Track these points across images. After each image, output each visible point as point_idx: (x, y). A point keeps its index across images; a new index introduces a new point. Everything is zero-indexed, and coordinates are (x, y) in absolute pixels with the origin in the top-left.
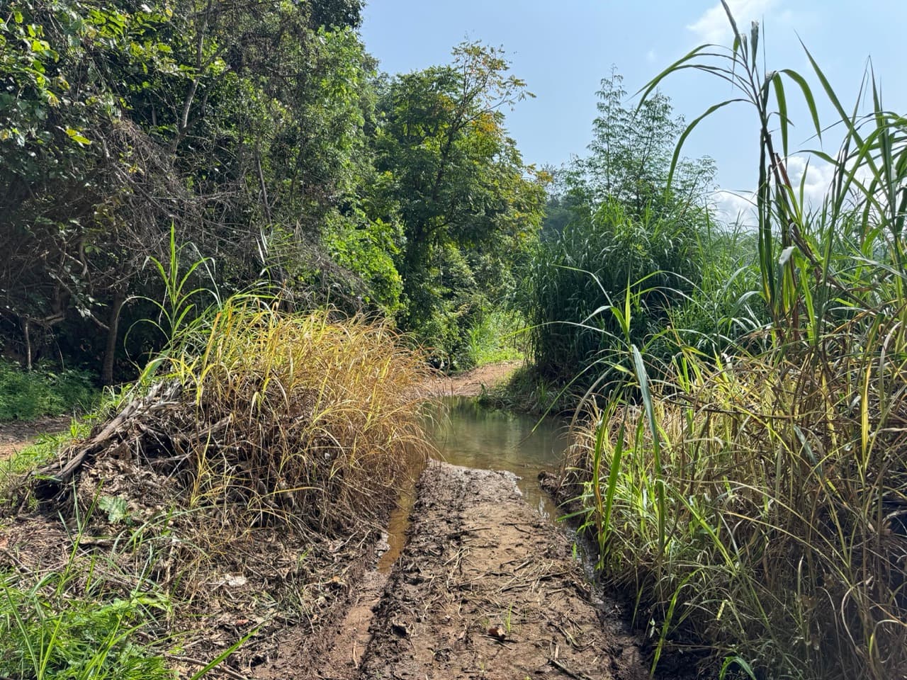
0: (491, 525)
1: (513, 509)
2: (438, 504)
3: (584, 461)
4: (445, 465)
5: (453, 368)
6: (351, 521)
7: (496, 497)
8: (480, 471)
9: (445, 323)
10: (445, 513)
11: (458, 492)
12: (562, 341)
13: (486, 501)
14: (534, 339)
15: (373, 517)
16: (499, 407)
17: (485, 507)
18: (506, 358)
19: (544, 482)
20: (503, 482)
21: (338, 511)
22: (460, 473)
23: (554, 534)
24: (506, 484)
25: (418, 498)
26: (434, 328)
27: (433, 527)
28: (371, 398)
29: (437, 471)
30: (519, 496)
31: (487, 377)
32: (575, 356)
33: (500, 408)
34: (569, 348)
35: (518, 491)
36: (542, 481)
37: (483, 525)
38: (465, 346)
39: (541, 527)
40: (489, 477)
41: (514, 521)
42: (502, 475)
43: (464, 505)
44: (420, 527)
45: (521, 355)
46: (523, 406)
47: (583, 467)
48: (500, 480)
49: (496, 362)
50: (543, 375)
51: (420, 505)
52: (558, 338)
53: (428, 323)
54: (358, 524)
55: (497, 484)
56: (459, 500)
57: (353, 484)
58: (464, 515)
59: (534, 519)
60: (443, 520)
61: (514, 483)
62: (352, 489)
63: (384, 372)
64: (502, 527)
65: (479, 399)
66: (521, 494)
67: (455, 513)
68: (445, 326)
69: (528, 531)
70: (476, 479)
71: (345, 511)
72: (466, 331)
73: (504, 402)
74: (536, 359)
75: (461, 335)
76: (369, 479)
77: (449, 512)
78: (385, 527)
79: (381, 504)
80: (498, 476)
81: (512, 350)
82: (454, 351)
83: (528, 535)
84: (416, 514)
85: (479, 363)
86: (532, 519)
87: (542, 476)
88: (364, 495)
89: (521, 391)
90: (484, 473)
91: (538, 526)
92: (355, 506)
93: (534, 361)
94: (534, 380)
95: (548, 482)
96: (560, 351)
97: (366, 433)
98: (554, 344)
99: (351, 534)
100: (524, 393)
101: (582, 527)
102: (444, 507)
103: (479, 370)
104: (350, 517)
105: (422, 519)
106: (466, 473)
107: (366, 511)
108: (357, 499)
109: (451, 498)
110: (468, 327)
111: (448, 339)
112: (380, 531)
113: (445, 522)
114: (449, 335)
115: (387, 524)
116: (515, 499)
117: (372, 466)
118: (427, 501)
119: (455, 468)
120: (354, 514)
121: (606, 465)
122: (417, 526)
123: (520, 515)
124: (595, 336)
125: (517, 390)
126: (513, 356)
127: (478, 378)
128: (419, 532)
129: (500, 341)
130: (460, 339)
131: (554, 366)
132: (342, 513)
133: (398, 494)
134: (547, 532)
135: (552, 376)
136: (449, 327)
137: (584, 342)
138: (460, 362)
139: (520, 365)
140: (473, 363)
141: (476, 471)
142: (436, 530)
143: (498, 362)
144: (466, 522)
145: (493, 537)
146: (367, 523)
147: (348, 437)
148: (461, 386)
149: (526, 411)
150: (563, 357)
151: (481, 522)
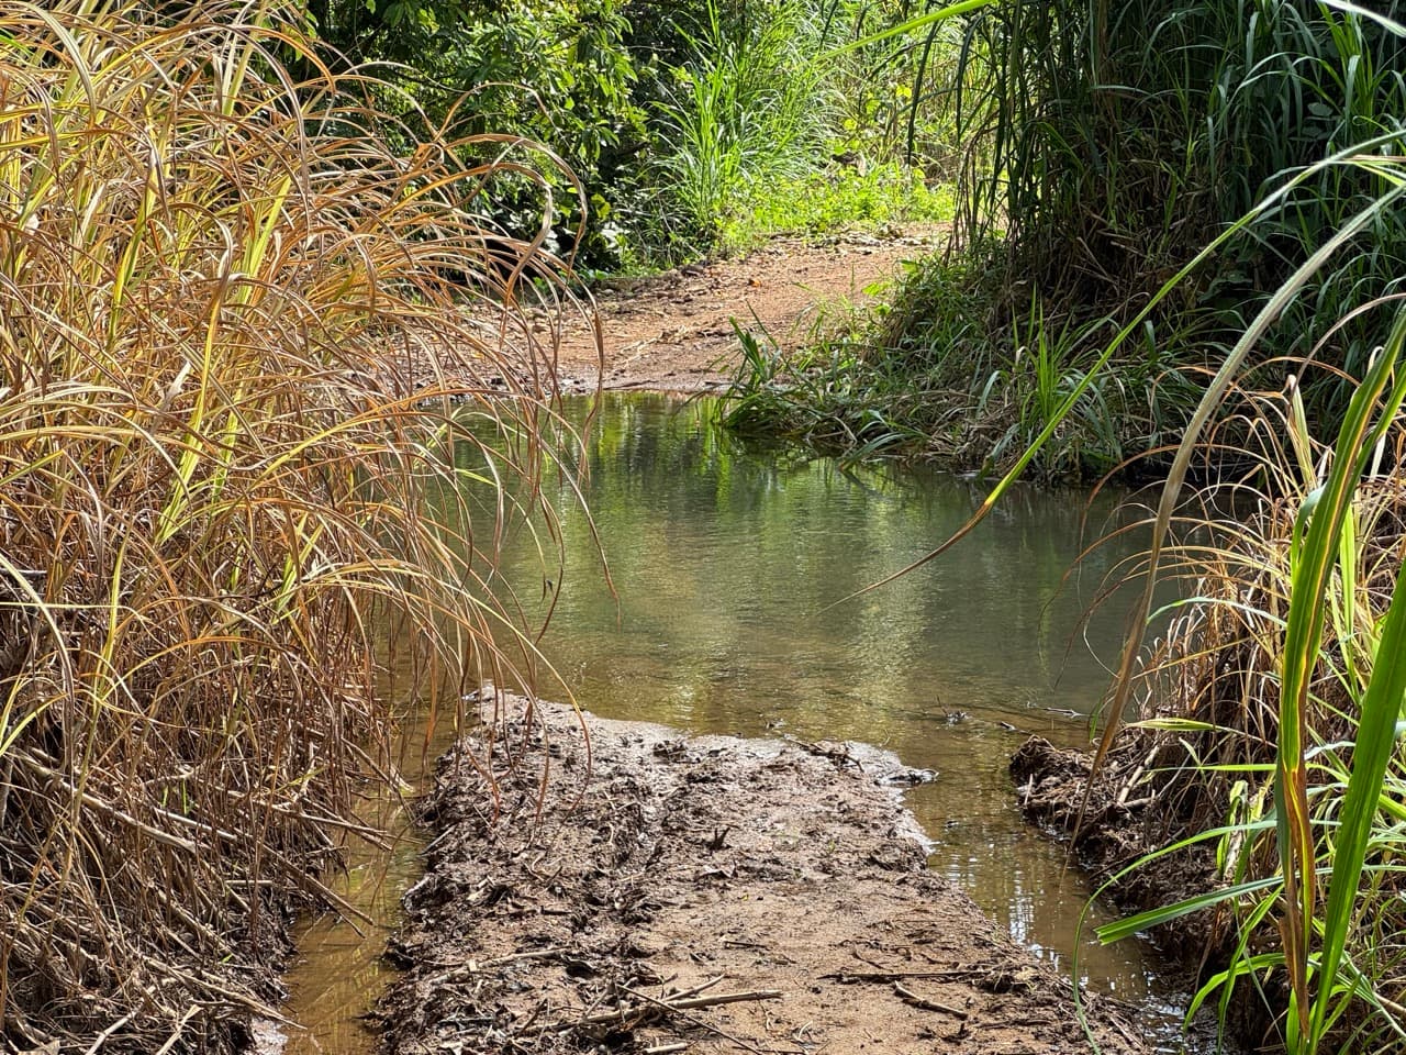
0: (781, 981)
1: (886, 911)
2: (525, 890)
3: (1232, 688)
4: (557, 717)
5: (599, 257)
6: (103, 964)
7: (805, 861)
8: (730, 742)
9: (564, 32)
10: (559, 929)
11: (622, 840)
12: (1146, 121)
13: (759, 875)
14: (1004, 113)
15: (211, 951)
16: (829, 442)
17: (754, 905)
18: (866, 209)
19: (1039, 791)
20: (843, 791)
21: (35, 917)
22: (635, 751)
23: (1081, 1019)
24: (855, 802)
25: (430, 868)
26: (504, 56)
27: (504, 991)
28: (194, 379)
29: (522, 742)
30: (917, 852)
31: (770, 305)
32: (1204, 199)
33: (835, 453)
34: (1178, 159)
35: (911, 831)
36: (1027, 789)
37: (743, 981)
38: (664, 150)
39: (1020, 989)
40: (776, 768)
41: (892, 964)
42: (840, 760)
43: (654, 894)
44: (440, 993)
45: (944, 199)
46: (947, 442)
47: (1228, 714)
48: (826, 781)
49: (815, 228)
50: (1045, 291)
51: (439, 896)
52: (1127, 106)
53: (478, 30)
54: (135, 977)
55: (813, 802)
56: (629, 875)
57: (108, 792)
58: (652, 939)
59: (985, 954)
60: (548, 961)
61: (895, 795)
62: (105, 818)
63: (259, 252)
64: (832, 992)
65: (731, 407)
66: (926, 843)
67: (607, 932)
68: (564, 48)
69: (957, 1005)
70: (715, 777)
71: (71, 920)
72: (668, 79)
73: (855, 425)
74: (1013, 213)
75: (642, 93)
76: (186, 772)
77: (579, 925)
78: (269, 994)
79: (246, 890)
80: (820, 765)
81: (896, 171)
82: (608, 174)
83: (954, 1027)
84: (419, 937)
85: (731, 233)
86: (977, 955)
87: (1029, 764)
88: (164, 847)
89: (935, 373)
90: (748, 753)
91: (1005, 986)
92: (120, 896)
93: (1002, 224)
94: (1003, 319)
95: (1055, 791)
96: (1136, 172)
97: (169, 550)
98: (1103, 135)
99: (104, 1022)
100: (955, 379)
101: (1216, 980)
102: (557, 905)
103: (730, 270)
104: (96, 946)
105: (447, 954)
106: (661, 753)
107: (175, 921)
108: (133, 867)
109: (587, 866)
110: (679, 54)
111: (580, 112)
112: (247, 1010)
113: (560, 972)
114: (586, 96)
115: (278, 982)
116: (899, 866)
117: (205, 708)
118: (475, 875)
119: (609, 731)
120: (116, 933)
121: (1339, 696)
122: (425, 989)
123: (921, 938)
124: (1310, 97)
125: (919, 364)
126: (901, 202)
127: (727, 307)
128: (435, 1016)
129: (838, 127)
130: (639, 116)
131: (1104, 248)
132: (60, 929)
133: (332, 844)
134: (1049, 1013)
135: (1092, 295)
136: (584, 51)
137: (1256, 128)
138: (638, 231)
139: (935, 251)
140: (705, 236)
141: (714, 742)
142: (519, 1007)
143: (825, 235)
144: (660, 970)
145: (788, 1036)
146: (178, 972)
147: (79, 568)
148: (641, 349)
149: (960, 467)
150: (1146, 201)
151: (732, 968)
